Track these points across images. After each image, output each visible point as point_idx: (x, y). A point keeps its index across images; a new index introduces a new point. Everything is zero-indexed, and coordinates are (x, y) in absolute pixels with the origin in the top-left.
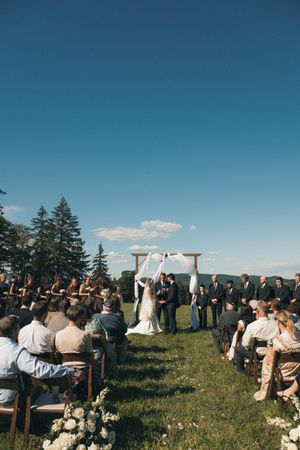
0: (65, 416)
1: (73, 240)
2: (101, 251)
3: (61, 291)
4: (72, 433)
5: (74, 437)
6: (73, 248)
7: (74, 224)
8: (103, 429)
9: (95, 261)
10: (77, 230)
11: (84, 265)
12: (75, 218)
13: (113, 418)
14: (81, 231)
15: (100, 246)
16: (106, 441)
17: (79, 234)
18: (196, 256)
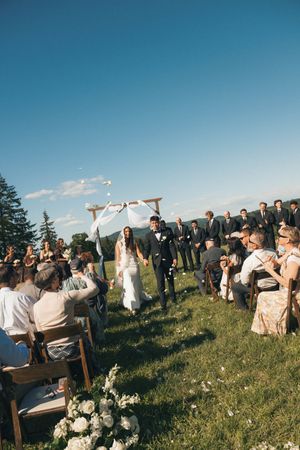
0: (70, 415)
1: (14, 211)
2: (46, 218)
3: (16, 261)
4: (85, 435)
5: (88, 440)
6: (16, 220)
7: (12, 194)
8: (123, 418)
9: (42, 230)
10: (17, 201)
11: (30, 235)
12: (12, 188)
13: (132, 401)
14: (21, 201)
15: (45, 214)
16: (129, 433)
17: (20, 204)
18: (156, 201)
